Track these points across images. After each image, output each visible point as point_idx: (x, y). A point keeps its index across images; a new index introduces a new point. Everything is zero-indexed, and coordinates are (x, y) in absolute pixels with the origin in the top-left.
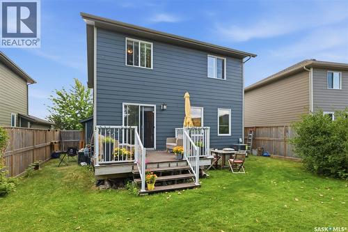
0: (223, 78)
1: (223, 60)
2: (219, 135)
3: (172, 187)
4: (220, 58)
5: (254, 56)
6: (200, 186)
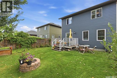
1: (101, 9)
6: (60, 51)
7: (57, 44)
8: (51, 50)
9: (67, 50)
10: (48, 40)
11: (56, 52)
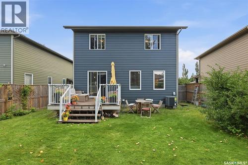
0: (159, 48)
1: (159, 36)
2: (154, 89)
3: (79, 121)
4: (156, 34)
5: (185, 28)
6: (97, 123)
7: (75, 103)
8: (59, 125)
9: (109, 115)
10: (16, 88)
11: (85, 126)
